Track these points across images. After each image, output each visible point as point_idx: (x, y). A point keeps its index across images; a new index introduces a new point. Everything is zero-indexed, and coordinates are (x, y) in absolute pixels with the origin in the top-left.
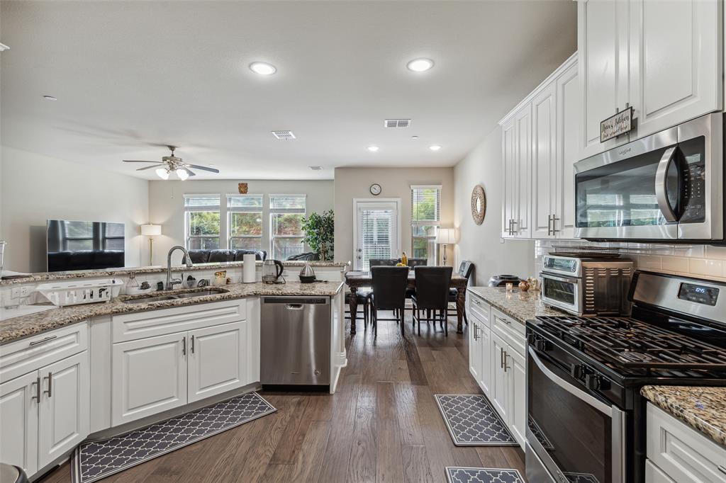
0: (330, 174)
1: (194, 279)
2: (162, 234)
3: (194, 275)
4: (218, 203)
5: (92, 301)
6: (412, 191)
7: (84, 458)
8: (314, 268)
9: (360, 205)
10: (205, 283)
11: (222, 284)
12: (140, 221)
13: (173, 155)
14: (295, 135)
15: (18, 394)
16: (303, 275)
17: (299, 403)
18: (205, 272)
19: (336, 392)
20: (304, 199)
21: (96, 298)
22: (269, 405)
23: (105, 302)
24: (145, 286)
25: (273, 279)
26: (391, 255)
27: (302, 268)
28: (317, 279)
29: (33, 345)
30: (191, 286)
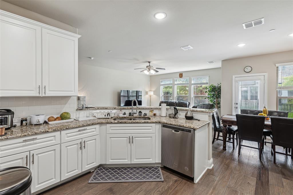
0: (219, 65)
1: (142, 113)
2: (154, 94)
3: (142, 111)
4: (172, 82)
5: (105, 117)
6: (278, 67)
7: (97, 172)
8: (193, 112)
9: (237, 79)
10: (145, 114)
11: (152, 115)
12: (147, 90)
13: (150, 65)
14: (192, 47)
15: (75, 146)
16: (187, 116)
17: (176, 181)
18: (146, 110)
19: (198, 183)
20: (208, 78)
21: (106, 117)
22: (162, 176)
23: (109, 118)
24: (125, 114)
25: (173, 116)
26: (259, 108)
27: (186, 112)
28: (194, 118)
29: (79, 131)
30: (140, 115)
